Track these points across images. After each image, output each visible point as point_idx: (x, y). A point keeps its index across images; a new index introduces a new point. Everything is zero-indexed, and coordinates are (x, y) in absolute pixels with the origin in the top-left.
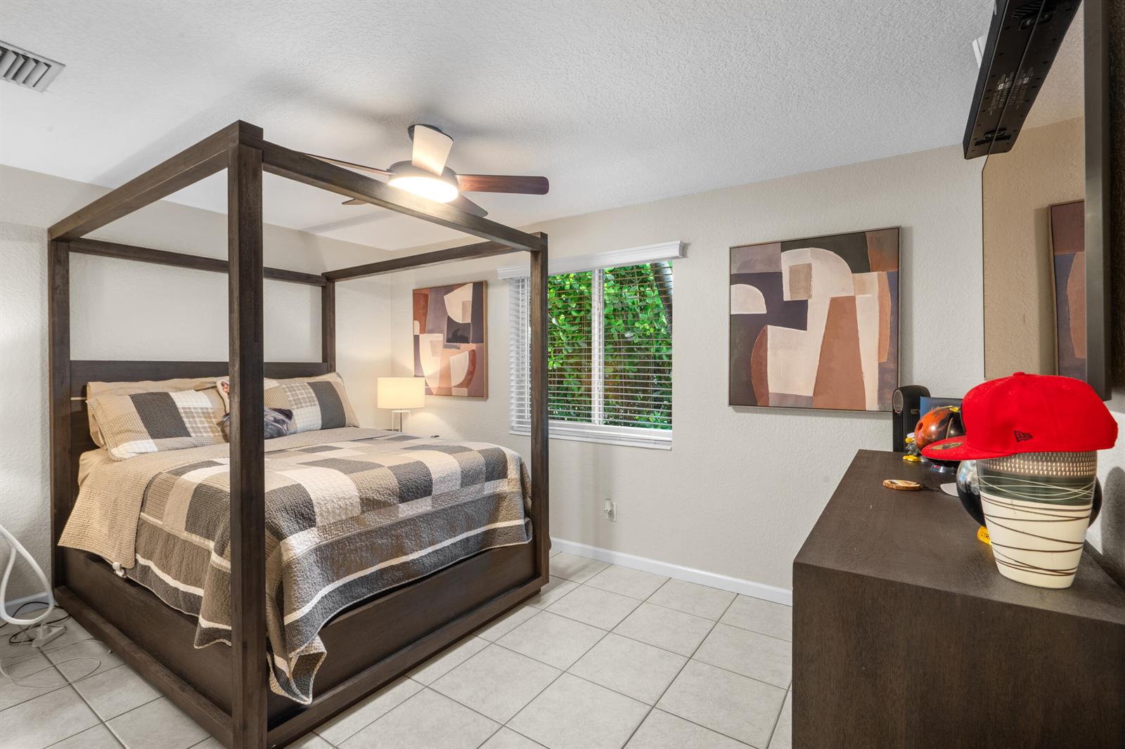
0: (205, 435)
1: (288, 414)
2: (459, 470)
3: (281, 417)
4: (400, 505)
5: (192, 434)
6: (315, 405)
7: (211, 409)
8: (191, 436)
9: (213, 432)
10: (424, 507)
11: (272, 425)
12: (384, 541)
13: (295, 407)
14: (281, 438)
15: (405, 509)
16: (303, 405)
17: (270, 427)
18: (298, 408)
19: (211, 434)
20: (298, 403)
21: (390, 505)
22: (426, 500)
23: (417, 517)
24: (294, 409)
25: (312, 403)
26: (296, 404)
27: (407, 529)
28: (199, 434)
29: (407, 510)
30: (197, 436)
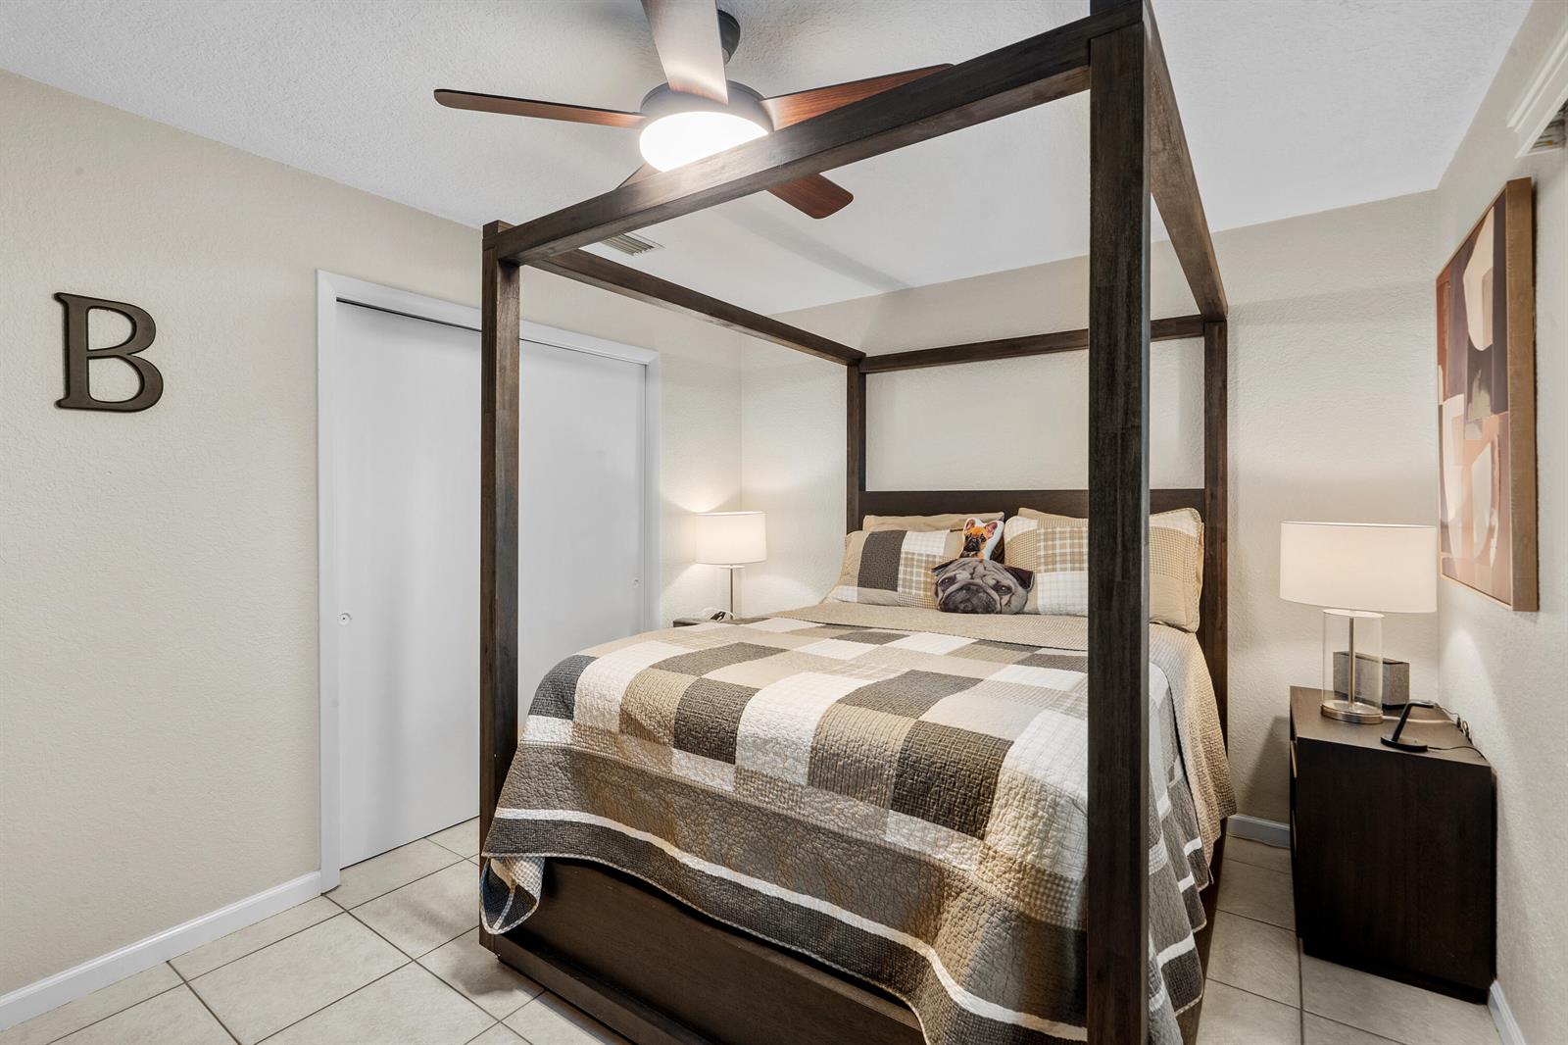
0: (914, 591)
1: (1025, 579)
2: (808, 740)
3: (1009, 580)
4: (675, 750)
5: (900, 589)
6: (1081, 569)
7: (940, 557)
8: (896, 590)
9: (925, 590)
10: (718, 781)
11: (985, 592)
12: (648, 798)
13: (1043, 568)
14: (988, 615)
15: (683, 763)
16: (1058, 566)
17: (981, 594)
18: (1046, 571)
19: (922, 593)
20: (1051, 562)
21: (655, 740)
22: (723, 767)
23: (703, 791)
24: (1040, 572)
25: (1077, 565)
26: (1046, 564)
27: (683, 801)
28: (907, 590)
29: (688, 767)
30: (904, 592)
